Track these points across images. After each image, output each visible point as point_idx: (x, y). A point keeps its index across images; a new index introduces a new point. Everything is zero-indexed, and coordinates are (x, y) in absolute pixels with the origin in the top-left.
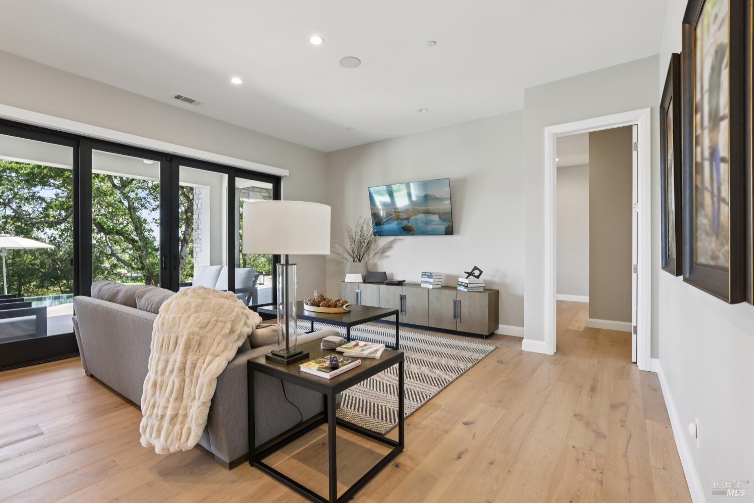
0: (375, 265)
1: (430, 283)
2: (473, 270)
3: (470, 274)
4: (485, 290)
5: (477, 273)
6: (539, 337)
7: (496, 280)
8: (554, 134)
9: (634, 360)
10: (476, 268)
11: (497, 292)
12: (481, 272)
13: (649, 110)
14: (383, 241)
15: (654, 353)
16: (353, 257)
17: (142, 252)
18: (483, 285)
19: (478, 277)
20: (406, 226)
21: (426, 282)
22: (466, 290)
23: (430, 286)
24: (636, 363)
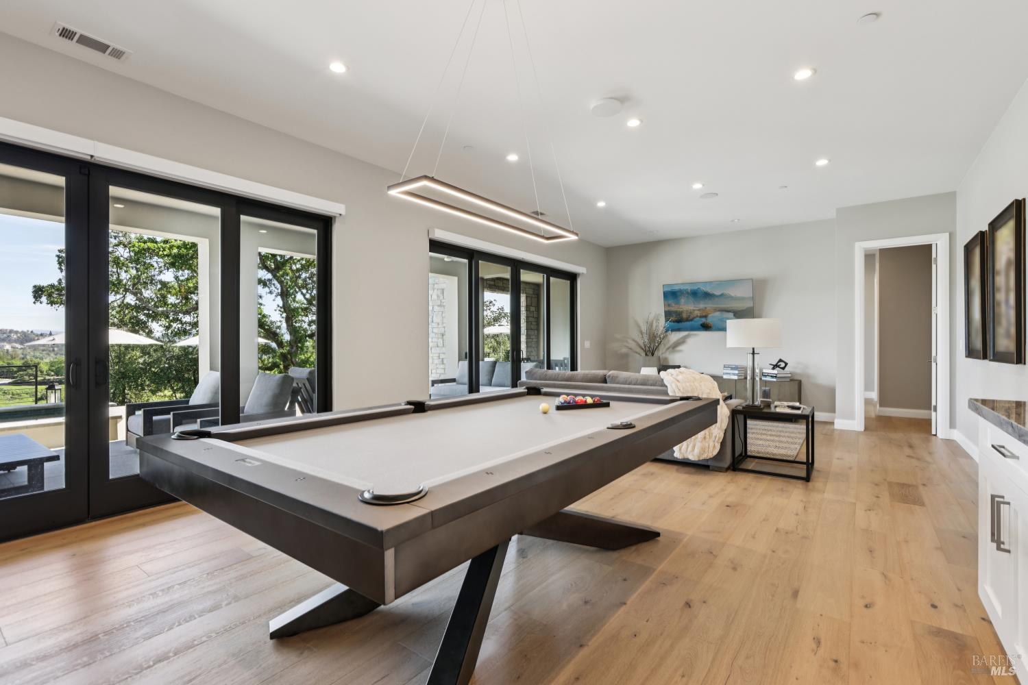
0: (666, 359)
1: (734, 374)
2: (778, 362)
3: (775, 367)
4: (792, 380)
5: (783, 365)
6: (851, 416)
7: (798, 371)
8: (864, 248)
9: (934, 433)
10: (781, 361)
11: (800, 382)
12: (786, 364)
13: (948, 234)
14: (675, 337)
15: (952, 425)
16: (645, 351)
17: (292, 348)
18: (790, 375)
19: (783, 368)
20: (704, 324)
21: (729, 374)
22: (775, 380)
23: (736, 377)
24: (936, 435)
